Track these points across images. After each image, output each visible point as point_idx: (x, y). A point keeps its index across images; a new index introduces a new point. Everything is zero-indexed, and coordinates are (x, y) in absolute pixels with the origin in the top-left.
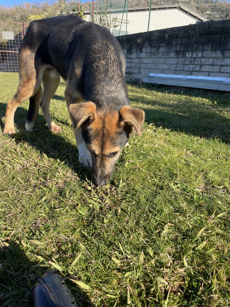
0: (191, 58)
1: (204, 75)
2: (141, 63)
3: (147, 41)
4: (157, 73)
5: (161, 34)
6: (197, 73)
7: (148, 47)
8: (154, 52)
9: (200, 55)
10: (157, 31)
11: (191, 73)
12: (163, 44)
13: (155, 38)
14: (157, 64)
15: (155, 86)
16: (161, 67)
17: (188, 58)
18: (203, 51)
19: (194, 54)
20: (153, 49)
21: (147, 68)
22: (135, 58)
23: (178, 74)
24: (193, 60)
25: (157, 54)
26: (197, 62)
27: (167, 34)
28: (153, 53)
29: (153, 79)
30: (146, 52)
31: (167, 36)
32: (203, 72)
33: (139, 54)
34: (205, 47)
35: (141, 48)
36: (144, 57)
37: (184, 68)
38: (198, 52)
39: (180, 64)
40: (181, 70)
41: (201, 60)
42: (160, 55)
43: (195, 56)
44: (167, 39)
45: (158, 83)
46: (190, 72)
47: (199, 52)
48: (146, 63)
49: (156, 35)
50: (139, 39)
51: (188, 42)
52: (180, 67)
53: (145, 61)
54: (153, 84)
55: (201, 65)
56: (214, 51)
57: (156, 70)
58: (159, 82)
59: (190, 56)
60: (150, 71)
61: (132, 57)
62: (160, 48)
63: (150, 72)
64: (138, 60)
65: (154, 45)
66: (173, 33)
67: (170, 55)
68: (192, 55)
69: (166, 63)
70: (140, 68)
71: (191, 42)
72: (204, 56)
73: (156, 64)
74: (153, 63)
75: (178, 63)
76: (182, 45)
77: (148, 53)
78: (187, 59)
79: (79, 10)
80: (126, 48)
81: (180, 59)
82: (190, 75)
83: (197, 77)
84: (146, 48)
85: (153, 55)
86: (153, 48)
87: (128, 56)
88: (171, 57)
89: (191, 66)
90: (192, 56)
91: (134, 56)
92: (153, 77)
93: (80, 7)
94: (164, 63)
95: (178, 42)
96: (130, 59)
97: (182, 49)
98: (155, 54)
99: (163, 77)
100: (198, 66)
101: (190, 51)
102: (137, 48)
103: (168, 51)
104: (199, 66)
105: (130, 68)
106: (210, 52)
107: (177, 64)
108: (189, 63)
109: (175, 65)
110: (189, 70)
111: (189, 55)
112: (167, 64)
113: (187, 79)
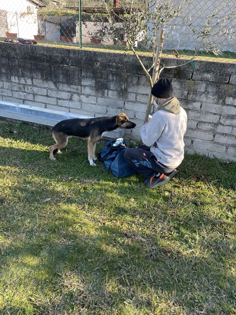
0: (19, 83)
1: (40, 106)
6: (31, 103)
9: (29, 82)
17: (15, 83)
18: (32, 78)
19: (22, 81)
23: (6, 100)
24: (22, 86)
26: (28, 90)
32: (38, 102)
34: (34, 74)
37: (12, 94)
38: (26, 78)
39: (6, 89)
40: (10, 97)
41: (33, 89)
43: (24, 83)
46: (22, 101)
47: (28, 79)
51: (10, 64)
52: (7, 93)
55: (34, 95)
56: (45, 81)
68: (18, 80)
71: (13, 64)
72: (35, 84)
75: (3, 87)
81: (4, 83)
82: (24, 104)
83: (32, 107)
89: (21, 93)
100: (30, 94)
101: (15, 76)
104: (32, 95)
106: (40, 81)
108: (18, 90)
110: (20, 97)
111: (14, 79)
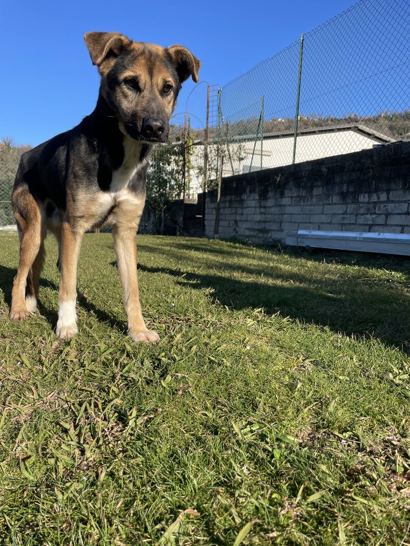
0: (368, 203)
1: (394, 232)
2: (283, 214)
3: (292, 178)
4: (310, 229)
5: (314, 167)
6: (381, 228)
7: (293, 188)
8: (304, 195)
9: (383, 197)
10: (308, 163)
11: (370, 228)
12: (319, 183)
13: (305, 174)
14: (310, 214)
15: (307, 251)
16: (316, 219)
17: (363, 203)
18: (388, 191)
19: (373, 197)
20: (301, 191)
21: (292, 221)
22: (273, 206)
23: (347, 230)
24: (371, 206)
25: (309, 199)
26: (379, 209)
27: (324, 166)
28: (302, 197)
29: (303, 240)
30: (290, 195)
31: (324, 169)
32: (392, 225)
33: (279, 199)
34: (392, 184)
35: (282, 190)
36: (287, 204)
37: (356, 220)
38: (380, 193)
39: (349, 214)
40: (353, 224)
41: (387, 207)
42: (314, 200)
43: (376, 200)
44: (325, 175)
45: (311, 246)
46: (368, 227)
47: (382, 193)
48: (292, 214)
49: (306, 169)
50: (278, 176)
51: (362, 178)
52: (350, 219)
53: (289, 210)
54: (304, 247)
55: (387, 215)
56: (407, 191)
57: (308, 224)
58: (314, 245)
59: (366, 200)
60: (298, 226)
61: (267, 205)
62: (314, 189)
63: (298, 228)
64: (277, 209)
65: (303, 184)
66: (335, 165)
67: (330, 199)
68: (369, 197)
69: (324, 212)
70: (281, 222)
71: (366, 177)
72: (391, 199)
73: (307, 214)
74: (304, 214)
75: (346, 211)
76: (351, 182)
77: (295, 197)
78: (361, 205)
79: (186, 138)
80: (257, 191)
81: (348, 206)
82: (369, 231)
83: (382, 234)
84: (291, 189)
85: (302, 201)
86: (301, 189)
87: (261, 203)
88: (334, 202)
89: (369, 216)
90: (369, 200)
91: (270, 202)
92: (303, 236)
93: (188, 134)
94: (322, 213)
95: (344, 178)
96: (265, 207)
97: (351, 189)
98: (306, 199)
99: (322, 236)
100: (381, 215)
101: (365, 193)
102: (276, 191)
103: (327, 193)
104: (384, 216)
105: (266, 222)
106: (401, 192)
107: (345, 213)
108: (365, 212)
109: (341, 216)
110: (366, 223)
111: (363, 198)
112: (326, 214)
113: (364, 238)
